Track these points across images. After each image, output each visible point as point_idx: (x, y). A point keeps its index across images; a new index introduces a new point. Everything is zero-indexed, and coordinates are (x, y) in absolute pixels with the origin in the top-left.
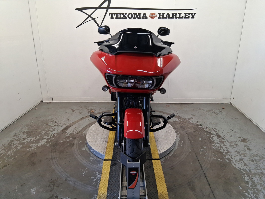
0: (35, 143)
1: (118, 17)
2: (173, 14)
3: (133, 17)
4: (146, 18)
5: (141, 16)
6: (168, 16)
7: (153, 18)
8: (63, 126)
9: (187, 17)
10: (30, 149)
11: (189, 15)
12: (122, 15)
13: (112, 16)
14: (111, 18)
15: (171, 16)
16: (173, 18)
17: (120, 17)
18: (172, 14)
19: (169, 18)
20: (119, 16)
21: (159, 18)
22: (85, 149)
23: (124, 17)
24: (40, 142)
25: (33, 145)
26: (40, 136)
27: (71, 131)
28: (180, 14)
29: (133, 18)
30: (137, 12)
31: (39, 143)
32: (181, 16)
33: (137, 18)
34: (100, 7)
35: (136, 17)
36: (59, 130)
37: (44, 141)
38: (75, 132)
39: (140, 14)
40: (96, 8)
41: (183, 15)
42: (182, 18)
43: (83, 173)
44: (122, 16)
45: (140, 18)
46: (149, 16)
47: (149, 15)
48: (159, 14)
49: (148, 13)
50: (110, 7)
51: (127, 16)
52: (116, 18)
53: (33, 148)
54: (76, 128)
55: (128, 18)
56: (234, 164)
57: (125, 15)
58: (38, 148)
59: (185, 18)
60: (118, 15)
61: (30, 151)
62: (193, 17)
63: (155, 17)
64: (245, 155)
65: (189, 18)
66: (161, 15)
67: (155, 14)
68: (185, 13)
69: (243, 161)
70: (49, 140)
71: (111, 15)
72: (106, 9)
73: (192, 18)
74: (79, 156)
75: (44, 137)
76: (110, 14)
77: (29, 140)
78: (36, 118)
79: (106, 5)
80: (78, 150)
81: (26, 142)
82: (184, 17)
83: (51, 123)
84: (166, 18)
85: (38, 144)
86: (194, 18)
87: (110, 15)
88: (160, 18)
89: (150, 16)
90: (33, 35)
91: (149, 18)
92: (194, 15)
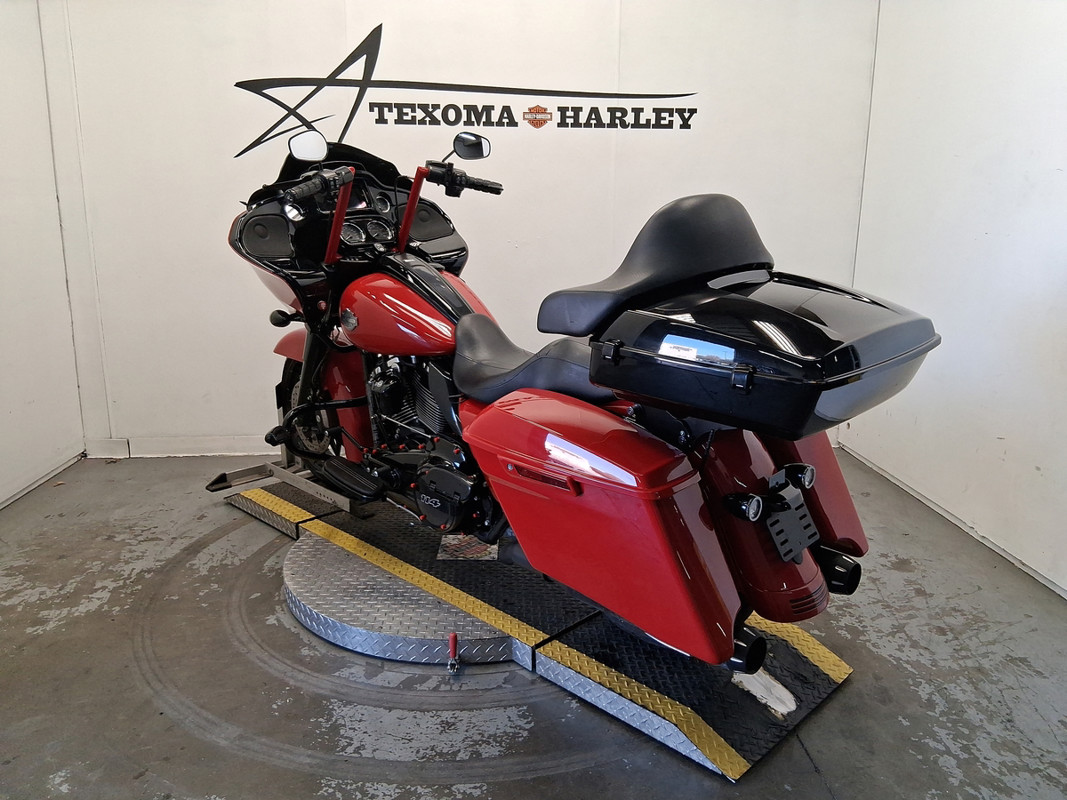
0: (59, 606)
1: (405, 118)
2: (612, 111)
3: (464, 118)
4: (513, 123)
5: (495, 116)
6: (595, 119)
7: (537, 123)
8: (179, 541)
9: (663, 122)
10: (40, 630)
11: (671, 115)
12: (418, 110)
13: (381, 113)
14: (377, 121)
15: (606, 118)
16: (612, 125)
17: (414, 118)
18: (609, 109)
19: (600, 124)
20: (407, 114)
21: (562, 124)
22: (278, 620)
23: (428, 119)
24: (83, 601)
25: (53, 613)
26: (78, 579)
27: (215, 559)
28: (637, 111)
29: (462, 122)
30: (480, 100)
31: (77, 604)
32: (643, 121)
33: (479, 125)
34: (333, 80)
35: (473, 119)
36: (162, 558)
37: (99, 599)
38: (232, 563)
39: (488, 109)
40: (319, 84)
41: (648, 115)
42: (647, 125)
43: (275, 706)
44: (420, 114)
45: (489, 123)
46: (524, 119)
47: (524, 113)
48: (563, 110)
49: (520, 105)
50: (372, 79)
51: (438, 114)
52: (396, 122)
53: (51, 626)
54: (233, 546)
55: (442, 122)
56: (873, 645)
57: (430, 110)
58: (73, 623)
59: (658, 125)
60: (405, 110)
61: (38, 635)
62: (685, 125)
63: (545, 121)
64: (910, 612)
65: (670, 125)
66: (570, 113)
67: (545, 109)
68: (654, 110)
69: (905, 632)
70: (122, 593)
71: (376, 109)
72: (358, 89)
73: (682, 127)
74: (253, 647)
75: (99, 585)
76: (372, 106)
77: (32, 595)
78: (61, 515)
79: (356, 71)
80: (248, 626)
81: (19, 604)
82: (653, 122)
83: (124, 533)
84: (588, 125)
85: (74, 609)
86: (689, 127)
87: (371, 110)
88: (567, 125)
89: (526, 116)
90: (58, 181)
91: (523, 125)
92: (690, 117)
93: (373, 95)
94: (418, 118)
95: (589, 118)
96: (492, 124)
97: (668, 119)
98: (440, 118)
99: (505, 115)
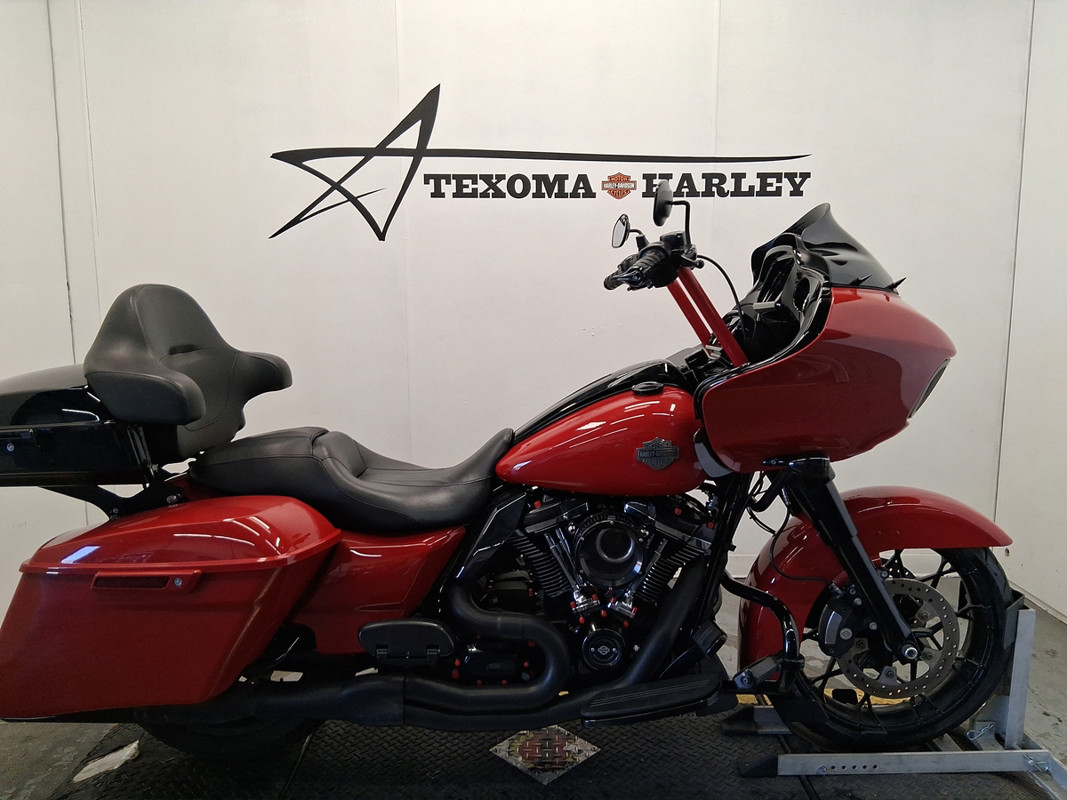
1: (465, 190)
2: (708, 177)
3: (533, 189)
4: (590, 194)
5: (569, 187)
6: (687, 187)
7: (618, 194)
9: (769, 189)
11: (779, 180)
12: (480, 182)
13: (438, 186)
14: (433, 196)
15: (700, 186)
16: (708, 193)
17: (475, 190)
18: (704, 176)
19: (693, 193)
20: (467, 186)
21: (649, 194)
23: (491, 191)
28: (738, 177)
29: (530, 194)
30: (551, 168)
32: (745, 188)
33: (550, 197)
34: (382, 150)
35: (544, 190)
39: (561, 179)
40: (367, 154)
44: (482, 186)
45: (562, 194)
46: (604, 189)
47: (603, 183)
48: (649, 178)
49: (598, 173)
50: (428, 147)
51: (503, 186)
52: (455, 195)
55: (507, 193)
57: (494, 181)
60: (465, 182)
62: (797, 192)
63: (628, 191)
66: (657, 181)
67: (629, 177)
68: (759, 175)
71: (432, 181)
72: (412, 158)
73: (792, 194)
76: (427, 178)
79: (409, 139)
82: (757, 189)
84: (678, 193)
86: (800, 194)
87: (426, 182)
89: (606, 186)
90: (69, 265)
91: (602, 195)
92: (802, 183)
93: (429, 165)
94: (480, 191)
95: (680, 186)
96: (565, 196)
97: (776, 185)
98: (505, 190)
99: (581, 185)
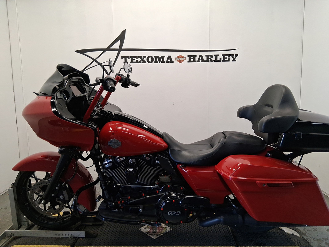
2: (207, 56)
3: (155, 60)
4: (172, 62)
5: (165, 59)
6: (201, 59)
7: (180, 61)
9: (226, 59)
12: (138, 58)
13: (126, 60)
14: (124, 62)
15: (205, 59)
16: (207, 61)
17: (137, 61)
18: (206, 56)
19: (203, 61)
20: (135, 60)
21: (189, 61)
23: (142, 61)
28: (216, 56)
29: (154, 62)
30: (160, 54)
32: (218, 59)
33: (160, 62)
34: (109, 49)
35: (158, 61)
39: (163, 57)
40: (104, 50)
41: (220, 57)
42: (220, 60)
44: (139, 60)
45: (163, 62)
46: (176, 60)
47: (176, 58)
48: (189, 56)
49: (174, 55)
50: (122, 48)
52: (131, 63)
55: (147, 62)
57: (143, 58)
59: (224, 60)
60: (134, 58)
62: (234, 60)
63: (183, 61)
65: (229, 60)
66: (192, 57)
67: (183, 56)
68: (223, 55)
71: (124, 58)
72: (118, 51)
73: (233, 61)
76: (122, 57)
79: (117, 46)
82: (222, 59)
84: (199, 61)
86: (235, 61)
87: (122, 59)
88: (191, 62)
90: (14, 86)
92: (236, 57)
93: (123, 53)
94: (138, 61)
95: (199, 59)
96: (164, 62)
97: (228, 58)
98: (146, 61)
99: (169, 59)
